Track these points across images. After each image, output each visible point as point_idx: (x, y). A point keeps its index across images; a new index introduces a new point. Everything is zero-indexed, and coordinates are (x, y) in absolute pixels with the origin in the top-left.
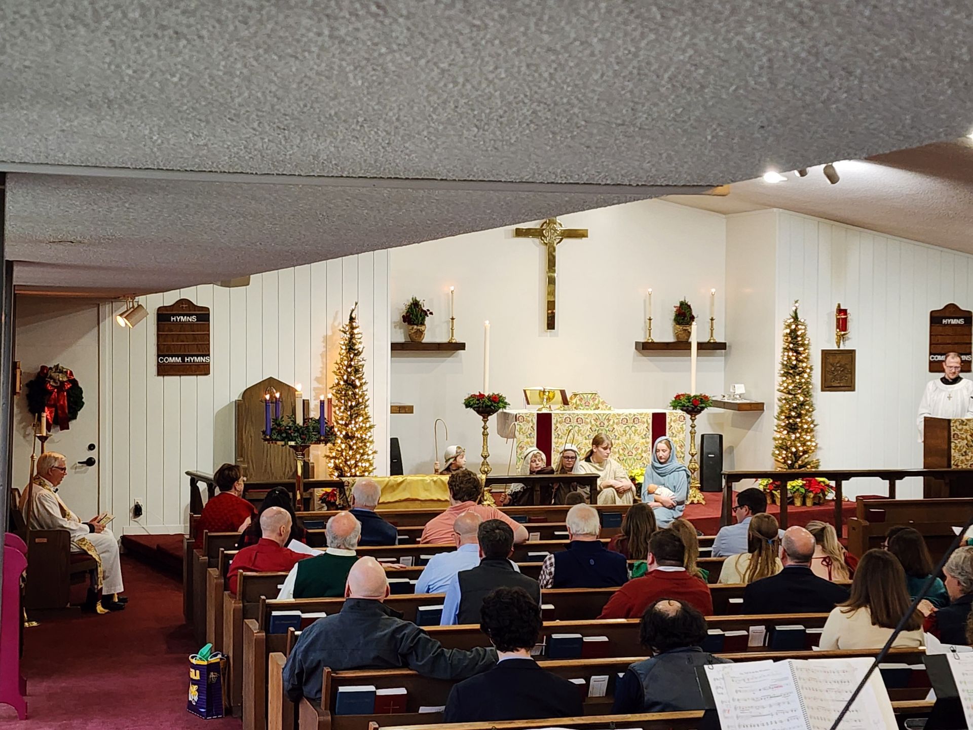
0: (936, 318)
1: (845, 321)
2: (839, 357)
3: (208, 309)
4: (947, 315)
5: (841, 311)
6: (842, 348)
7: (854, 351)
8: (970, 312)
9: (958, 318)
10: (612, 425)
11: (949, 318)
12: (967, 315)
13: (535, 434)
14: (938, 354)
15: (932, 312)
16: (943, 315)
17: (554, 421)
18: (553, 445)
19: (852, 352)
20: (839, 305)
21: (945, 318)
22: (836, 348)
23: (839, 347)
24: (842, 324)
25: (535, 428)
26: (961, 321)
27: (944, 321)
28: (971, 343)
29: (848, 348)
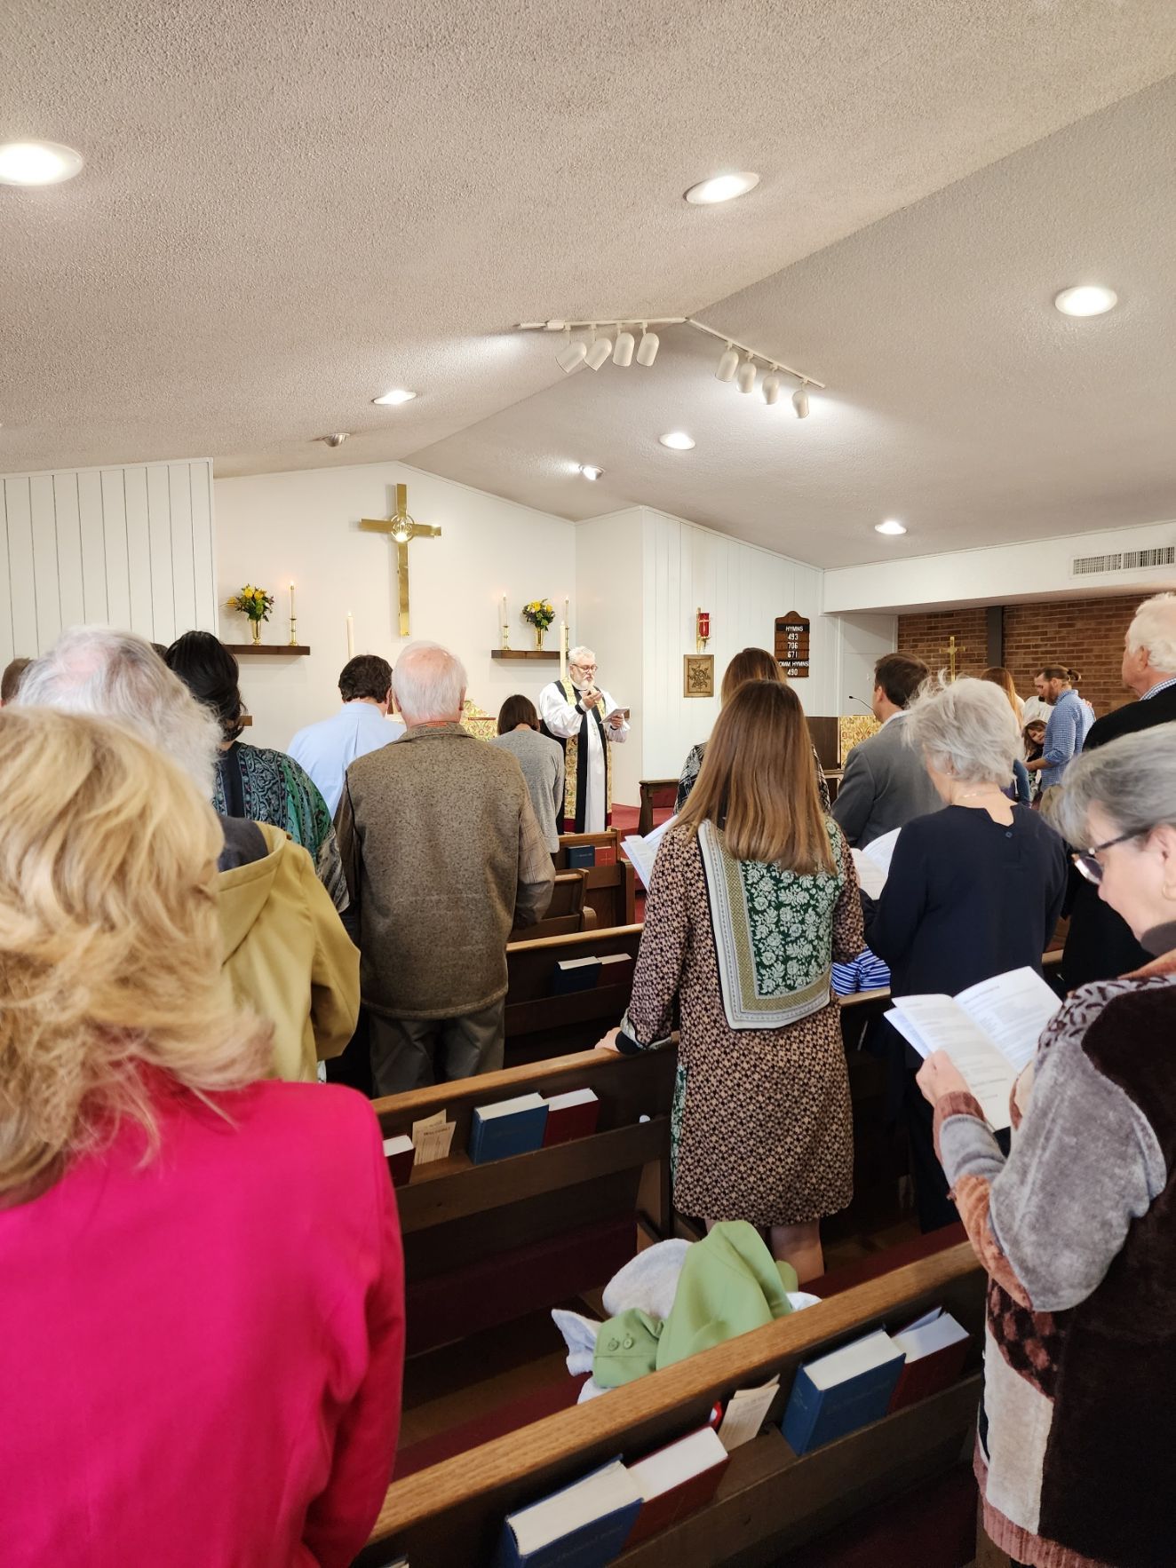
0: (780, 625)
1: (706, 626)
2: (700, 662)
4: (790, 622)
5: (704, 616)
6: (703, 653)
7: (713, 656)
8: (807, 620)
9: (799, 625)
10: (492, 734)
11: (791, 625)
12: (804, 622)
14: (782, 661)
15: (777, 620)
16: (786, 622)
19: (710, 658)
20: (699, 609)
21: (789, 625)
22: (698, 653)
23: (700, 652)
24: (704, 629)
26: (800, 629)
27: (788, 628)
28: (808, 650)
29: (708, 652)
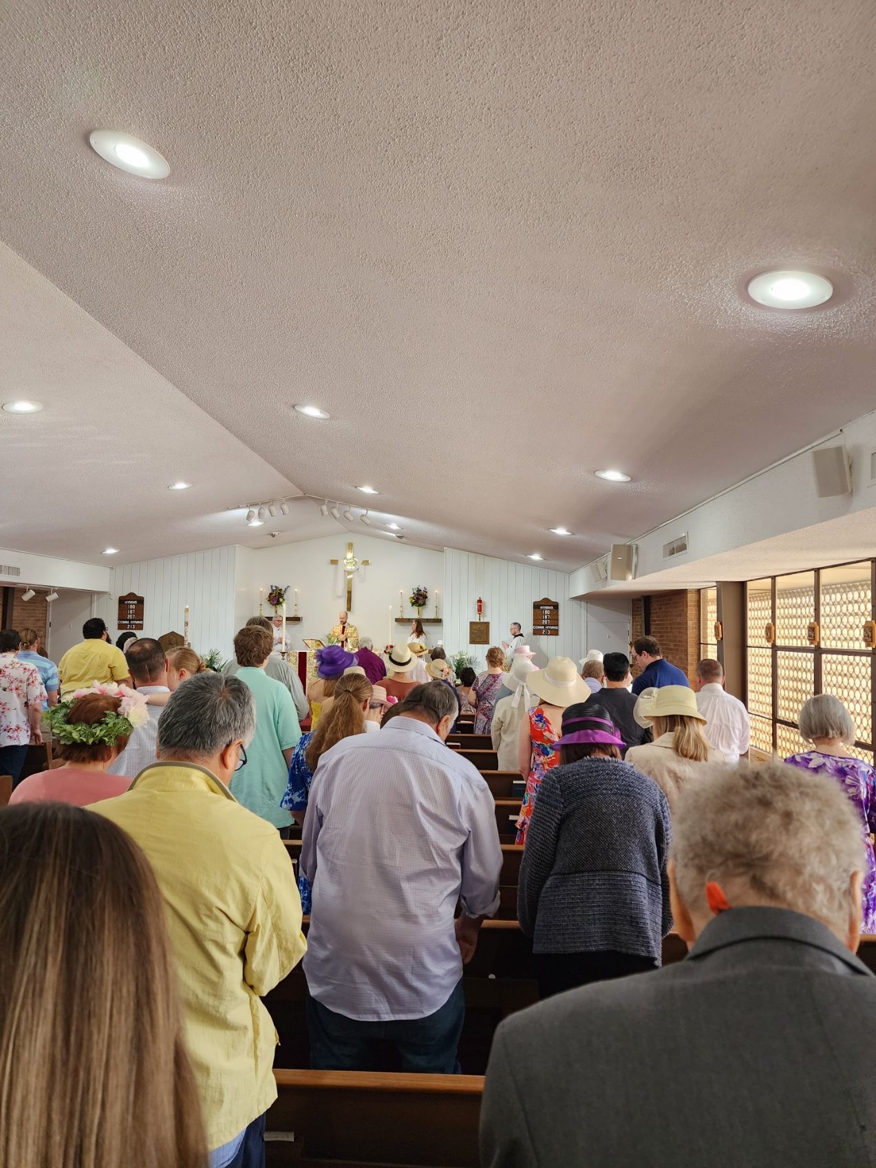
0: (537, 606)
1: (480, 605)
2: (479, 626)
3: (143, 598)
4: (543, 603)
5: (480, 601)
6: (482, 621)
8: (557, 603)
9: (550, 606)
11: (545, 606)
12: (554, 604)
13: (298, 662)
14: (538, 625)
15: (534, 603)
16: (541, 604)
17: (308, 656)
18: (307, 669)
19: (487, 624)
20: (477, 598)
21: (542, 606)
22: (478, 621)
23: (480, 620)
24: (480, 610)
25: (298, 660)
26: (552, 607)
27: (541, 608)
28: (558, 620)
29: (485, 621)
